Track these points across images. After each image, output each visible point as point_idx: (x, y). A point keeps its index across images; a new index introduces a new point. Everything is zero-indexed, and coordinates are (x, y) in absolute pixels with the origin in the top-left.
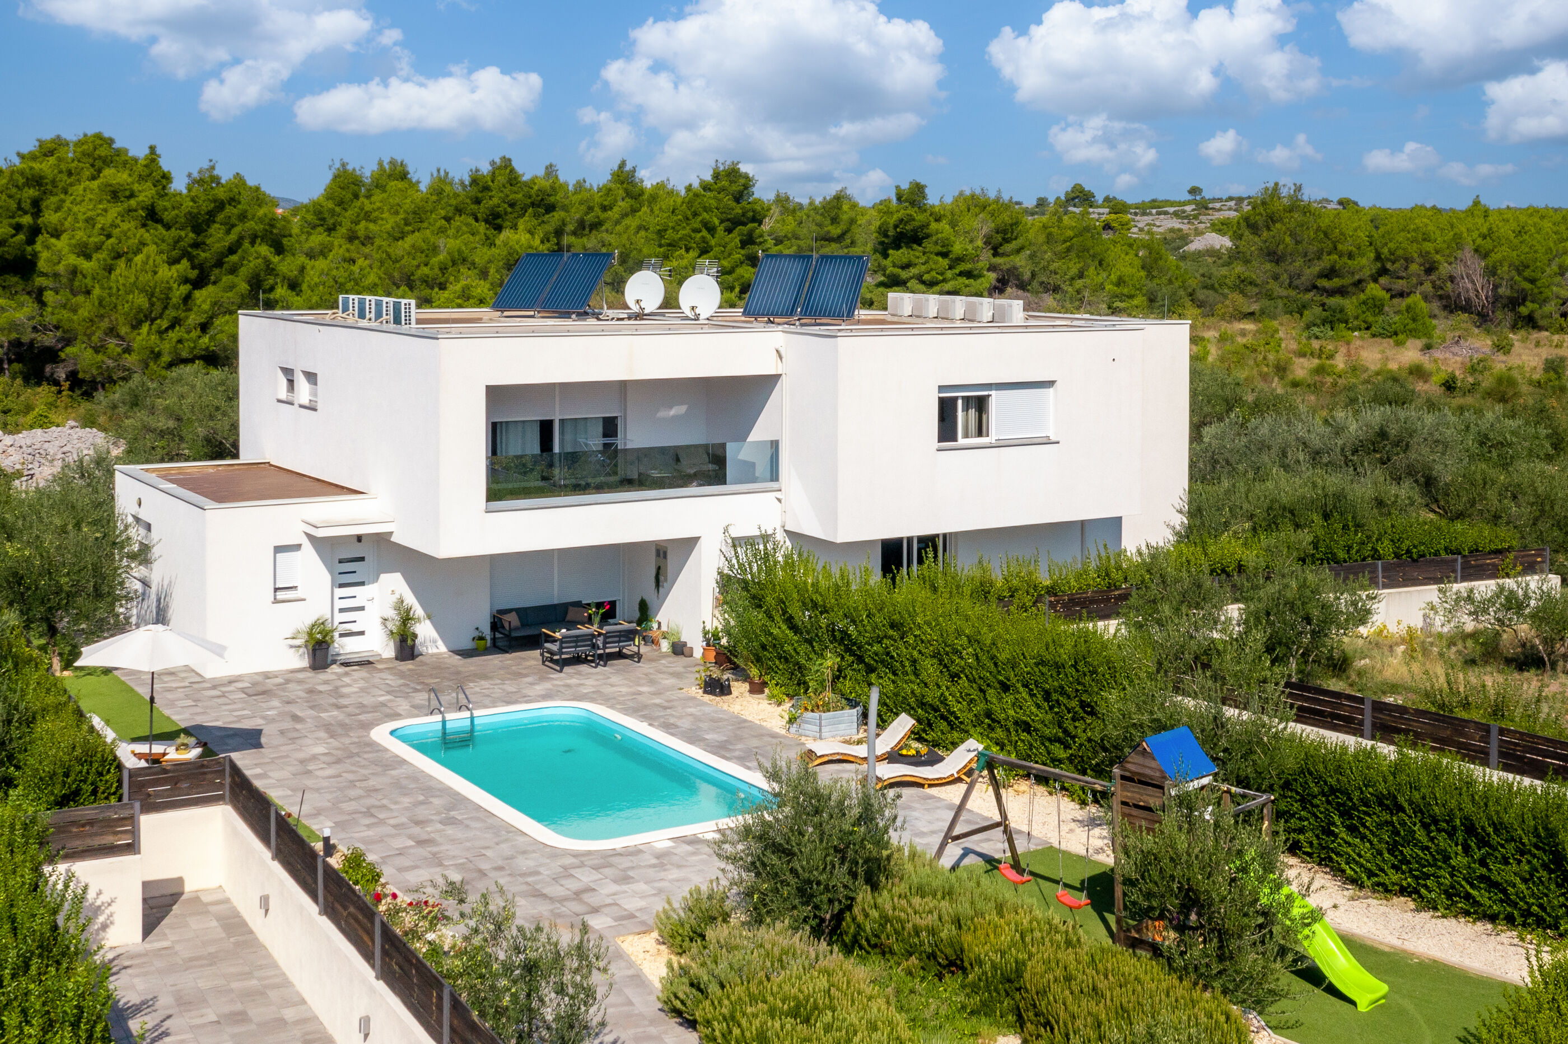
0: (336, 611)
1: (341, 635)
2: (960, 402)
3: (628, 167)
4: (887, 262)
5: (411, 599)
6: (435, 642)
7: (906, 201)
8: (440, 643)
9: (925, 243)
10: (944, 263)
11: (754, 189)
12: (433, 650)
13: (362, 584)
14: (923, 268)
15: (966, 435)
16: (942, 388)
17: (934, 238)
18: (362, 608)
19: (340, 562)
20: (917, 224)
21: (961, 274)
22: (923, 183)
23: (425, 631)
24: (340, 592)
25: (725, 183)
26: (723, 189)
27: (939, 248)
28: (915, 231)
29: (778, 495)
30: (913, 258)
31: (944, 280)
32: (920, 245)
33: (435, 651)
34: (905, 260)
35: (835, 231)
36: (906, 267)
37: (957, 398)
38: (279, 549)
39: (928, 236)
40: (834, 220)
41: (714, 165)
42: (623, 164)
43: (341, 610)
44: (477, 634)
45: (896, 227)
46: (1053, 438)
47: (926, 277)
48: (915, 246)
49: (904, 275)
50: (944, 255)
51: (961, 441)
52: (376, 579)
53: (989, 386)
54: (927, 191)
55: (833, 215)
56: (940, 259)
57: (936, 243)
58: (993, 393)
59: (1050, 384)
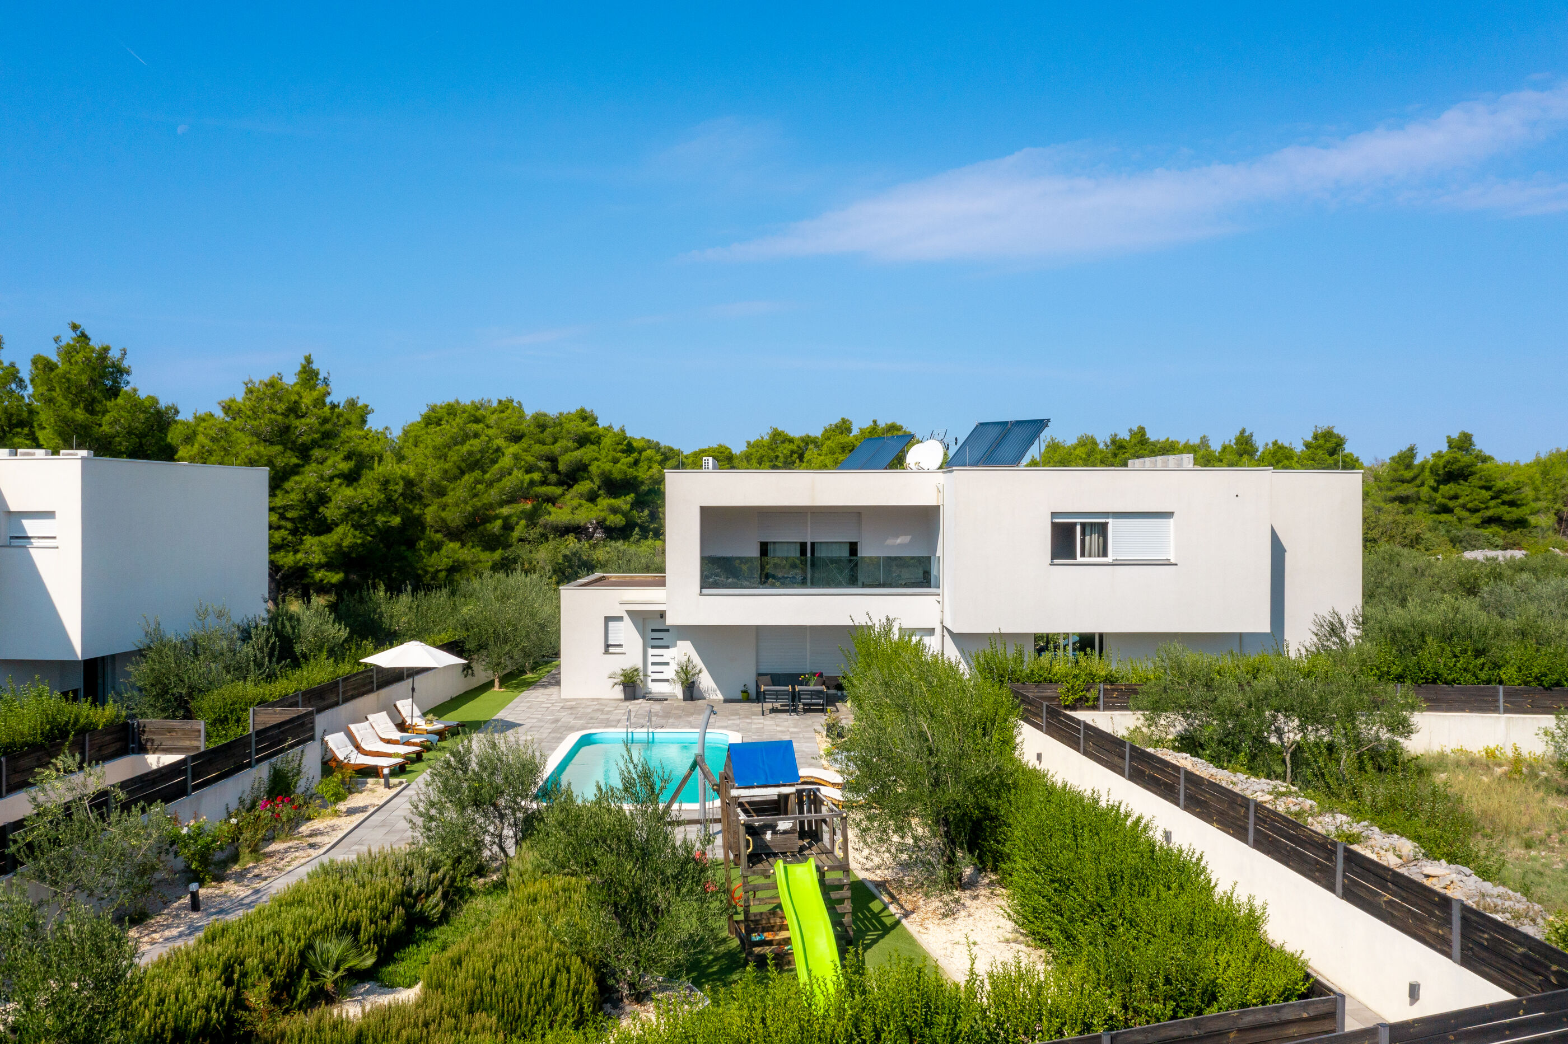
0: (649, 664)
1: (653, 681)
2: (1078, 528)
3: (1247, 434)
4: (1438, 495)
5: (697, 661)
6: (715, 691)
7: (1455, 447)
8: (718, 692)
9: (1470, 479)
10: (1486, 494)
11: (1345, 446)
12: (713, 697)
13: (668, 647)
14: (1467, 498)
15: (1083, 555)
16: (1054, 515)
17: (1478, 476)
18: (667, 664)
19: (653, 630)
20: (1462, 464)
21: (1504, 503)
22: (1470, 432)
23: (706, 681)
24: (651, 651)
25: (1321, 442)
26: (1319, 447)
27: (1482, 483)
28: (1461, 469)
29: (939, 599)
30: (1459, 491)
31: (1487, 508)
32: (1466, 481)
33: (715, 697)
34: (1452, 493)
35: (1408, 474)
36: (1455, 497)
37: (1075, 524)
38: (608, 619)
39: (1472, 474)
40: (1409, 467)
41: (1314, 429)
42: (1243, 431)
43: (653, 664)
44: (743, 689)
45: (1445, 467)
46: (1173, 561)
47: (1469, 505)
48: (1462, 482)
49: (1451, 504)
50: (1488, 488)
51: (1079, 559)
52: (675, 646)
53: (1107, 515)
54: (1474, 439)
55: (1407, 462)
56: (1484, 492)
57: (1480, 479)
58: (1110, 521)
59: (1169, 515)
